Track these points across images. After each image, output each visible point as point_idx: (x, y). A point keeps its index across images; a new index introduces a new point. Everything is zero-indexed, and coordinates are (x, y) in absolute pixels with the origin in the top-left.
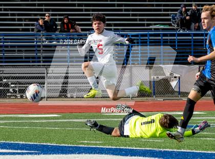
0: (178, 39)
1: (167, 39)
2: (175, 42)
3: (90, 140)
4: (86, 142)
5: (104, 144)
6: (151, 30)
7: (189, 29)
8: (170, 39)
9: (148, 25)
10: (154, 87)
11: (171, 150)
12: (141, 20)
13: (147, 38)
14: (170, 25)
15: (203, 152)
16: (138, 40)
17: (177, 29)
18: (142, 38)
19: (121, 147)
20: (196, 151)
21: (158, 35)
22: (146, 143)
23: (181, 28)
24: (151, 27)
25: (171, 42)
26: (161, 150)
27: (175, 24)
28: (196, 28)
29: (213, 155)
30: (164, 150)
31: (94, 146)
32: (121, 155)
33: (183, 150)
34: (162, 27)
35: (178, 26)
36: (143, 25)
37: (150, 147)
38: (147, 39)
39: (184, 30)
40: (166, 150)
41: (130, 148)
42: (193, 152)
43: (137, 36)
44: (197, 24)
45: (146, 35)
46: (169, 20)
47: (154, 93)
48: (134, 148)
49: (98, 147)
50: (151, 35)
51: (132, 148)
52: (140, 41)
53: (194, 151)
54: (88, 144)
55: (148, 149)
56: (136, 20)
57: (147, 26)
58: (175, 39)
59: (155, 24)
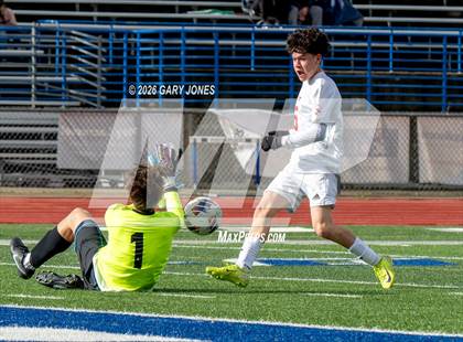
0: (256, 46)
1: (230, 46)
2: (249, 53)
3: (34, 293)
4: (22, 296)
5: (69, 304)
6: (190, 21)
7: (285, 21)
8: (237, 46)
9: (184, 9)
10: (195, 164)
11: (233, 321)
13: (180, 42)
14: (238, 10)
15: (312, 326)
16: (157, 45)
17: (256, 21)
18: (167, 41)
19: (110, 312)
20: (295, 325)
21: (208, 35)
22: (172, 303)
23: (265, 18)
24: (189, 15)
25: (238, 53)
26: (209, 319)
27: (249, 8)
28: (302, 19)
29: (336, 335)
30: (216, 319)
31: (43, 308)
32: (108, 331)
33: (261, 322)
34: (218, 15)
35: (257, 14)
36: (171, 9)
37: (180, 312)
38: (179, 45)
39: (272, 23)
40: (221, 320)
42: (288, 327)
43: (155, 35)
44: (305, 10)
45: (176, 35)
49: (53, 308)
50: (190, 35)
51: (136, 314)
52: (161, 48)
53: (290, 324)
54: (27, 301)
55: (175, 316)
57: (180, 12)
58: (250, 46)
59: (201, 8)
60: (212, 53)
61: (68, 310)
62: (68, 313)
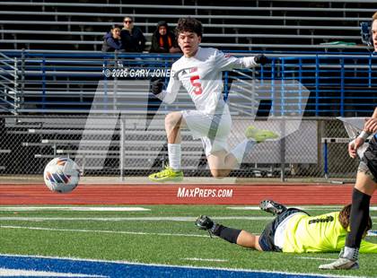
0: (372, 69)
1: (353, 69)
2: (367, 75)
3: (205, 257)
4: (195, 259)
5: (231, 265)
6: (322, 50)
8: (358, 69)
9: (318, 41)
10: (326, 159)
12: (303, 32)
13: (315, 66)
14: (359, 42)
16: (297, 69)
18: (304, 66)
19: (262, 271)
21: (336, 61)
22: (309, 264)
24: (322, 45)
25: (359, 74)
27: (367, 40)
31: (211, 268)
34: (343, 45)
36: (308, 41)
38: (314, 69)
41: (279, 272)
43: (295, 61)
45: (312, 61)
46: (357, 33)
47: (326, 169)
48: (287, 273)
49: (219, 269)
50: (322, 61)
51: (282, 273)
52: (300, 71)
54: (199, 263)
55: (312, 274)
56: (294, 31)
57: (315, 44)
58: (367, 69)
59: (330, 40)
60: (339, 74)
61: (231, 269)
62: (230, 272)
